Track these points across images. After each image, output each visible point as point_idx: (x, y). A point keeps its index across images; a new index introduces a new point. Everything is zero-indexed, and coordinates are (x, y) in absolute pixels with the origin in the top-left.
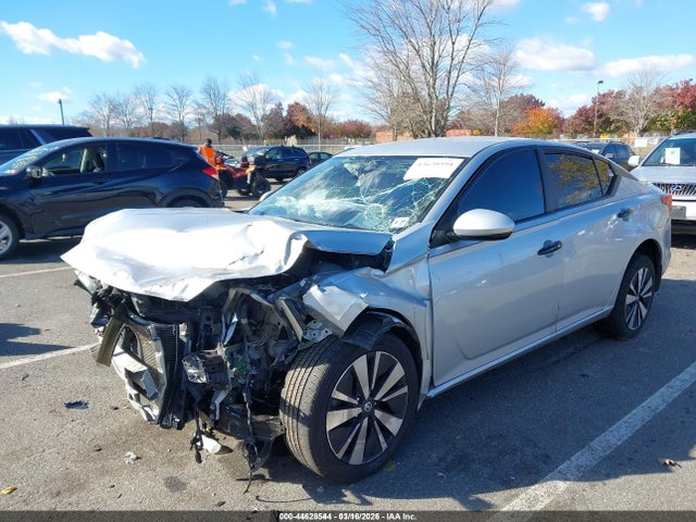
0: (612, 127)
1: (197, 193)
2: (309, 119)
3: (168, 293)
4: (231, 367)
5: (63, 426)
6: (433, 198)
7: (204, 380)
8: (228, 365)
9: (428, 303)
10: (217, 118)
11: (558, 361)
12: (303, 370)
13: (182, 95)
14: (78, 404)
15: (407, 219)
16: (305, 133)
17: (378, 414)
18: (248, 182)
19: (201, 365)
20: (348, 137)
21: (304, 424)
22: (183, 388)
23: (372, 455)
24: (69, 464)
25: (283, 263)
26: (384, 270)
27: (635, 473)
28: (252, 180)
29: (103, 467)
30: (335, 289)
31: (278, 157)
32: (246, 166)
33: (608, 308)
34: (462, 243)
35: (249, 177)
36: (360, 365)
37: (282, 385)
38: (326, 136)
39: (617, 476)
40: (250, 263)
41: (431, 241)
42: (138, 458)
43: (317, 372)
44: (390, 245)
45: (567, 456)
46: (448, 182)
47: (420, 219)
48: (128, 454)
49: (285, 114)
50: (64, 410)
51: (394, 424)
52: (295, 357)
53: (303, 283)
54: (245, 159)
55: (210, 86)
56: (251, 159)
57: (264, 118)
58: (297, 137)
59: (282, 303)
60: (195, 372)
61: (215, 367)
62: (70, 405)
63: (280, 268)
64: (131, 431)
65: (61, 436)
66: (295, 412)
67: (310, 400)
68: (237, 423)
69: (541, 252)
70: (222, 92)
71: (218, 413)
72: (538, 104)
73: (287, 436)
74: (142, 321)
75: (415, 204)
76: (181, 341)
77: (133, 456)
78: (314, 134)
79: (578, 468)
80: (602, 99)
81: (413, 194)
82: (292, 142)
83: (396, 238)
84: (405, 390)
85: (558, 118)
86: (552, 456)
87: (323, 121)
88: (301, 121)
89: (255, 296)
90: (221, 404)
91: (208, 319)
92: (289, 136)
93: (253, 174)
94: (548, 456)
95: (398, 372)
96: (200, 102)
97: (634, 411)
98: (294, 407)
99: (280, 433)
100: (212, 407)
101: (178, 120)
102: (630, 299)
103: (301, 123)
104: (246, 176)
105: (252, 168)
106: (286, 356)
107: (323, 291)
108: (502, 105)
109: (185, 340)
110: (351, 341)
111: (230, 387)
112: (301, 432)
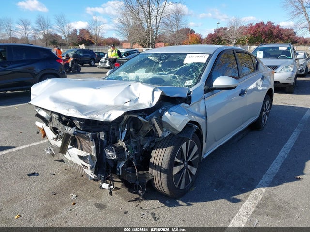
0: (223, 42)
1: (54, 71)
2: (91, 37)
3: (101, 118)
4: (127, 151)
5: (31, 185)
6: (201, 72)
7: (115, 157)
8: (126, 149)
9: (205, 118)
10: (45, 36)
11: (239, 140)
12: (161, 150)
13: (25, 24)
14: (33, 174)
15: (192, 81)
16: (89, 43)
17: (189, 167)
18: (70, 66)
19: (114, 150)
20: (109, 45)
21: (165, 173)
22: (104, 161)
23: (187, 184)
24: (43, 202)
25: (151, 102)
26: (190, 104)
27: (288, 182)
28: (71, 65)
29: (61, 202)
30: (175, 113)
31: (81, 54)
32: (68, 58)
33: (257, 117)
34: (215, 91)
35: (70, 64)
36: (184, 146)
37: (150, 157)
38: (99, 45)
39: (281, 184)
40: (135, 103)
41: (204, 90)
42: (76, 196)
43: (169, 150)
44: (190, 93)
45: (260, 178)
46: (206, 65)
47: (198, 81)
48: (71, 195)
49: (78, 34)
50: (27, 177)
51: (194, 171)
52: (155, 144)
53: (160, 111)
54: (67, 55)
55: (40, 20)
56: (71, 55)
57: (69, 36)
58: (85, 45)
59: (154, 121)
60: (110, 154)
61: (119, 151)
62: (29, 175)
63: (151, 105)
64: (67, 184)
65: (32, 190)
66: (159, 168)
67: (167, 163)
68: (131, 176)
69: (240, 95)
70: (47, 23)
71: (121, 172)
72: (192, 32)
73: (154, 180)
74: (81, 132)
75: (194, 74)
76: (101, 140)
77: (74, 196)
78: (93, 44)
79: (266, 182)
80: (219, 30)
81: (191, 70)
82: (83, 47)
83: (191, 90)
84: (197, 156)
85: (201, 38)
86: (254, 178)
87: (97, 38)
88: (87, 38)
89: (140, 118)
90: (122, 168)
91: (114, 129)
92: (81, 45)
93: (72, 62)
94: (253, 179)
95: (196, 149)
96: (36, 28)
97: (277, 158)
98: (158, 166)
99: (150, 178)
100: (118, 170)
101: (24, 36)
102: (264, 113)
103: (87, 39)
104: (69, 63)
105: (71, 59)
106: (150, 144)
107: (171, 114)
108: (178, 32)
109: (103, 139)
110: (181, 136)
111: (127, 160)
112: (163, 177)
